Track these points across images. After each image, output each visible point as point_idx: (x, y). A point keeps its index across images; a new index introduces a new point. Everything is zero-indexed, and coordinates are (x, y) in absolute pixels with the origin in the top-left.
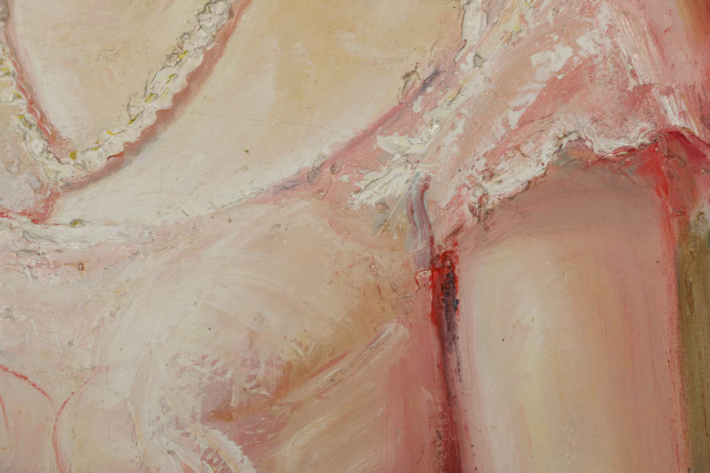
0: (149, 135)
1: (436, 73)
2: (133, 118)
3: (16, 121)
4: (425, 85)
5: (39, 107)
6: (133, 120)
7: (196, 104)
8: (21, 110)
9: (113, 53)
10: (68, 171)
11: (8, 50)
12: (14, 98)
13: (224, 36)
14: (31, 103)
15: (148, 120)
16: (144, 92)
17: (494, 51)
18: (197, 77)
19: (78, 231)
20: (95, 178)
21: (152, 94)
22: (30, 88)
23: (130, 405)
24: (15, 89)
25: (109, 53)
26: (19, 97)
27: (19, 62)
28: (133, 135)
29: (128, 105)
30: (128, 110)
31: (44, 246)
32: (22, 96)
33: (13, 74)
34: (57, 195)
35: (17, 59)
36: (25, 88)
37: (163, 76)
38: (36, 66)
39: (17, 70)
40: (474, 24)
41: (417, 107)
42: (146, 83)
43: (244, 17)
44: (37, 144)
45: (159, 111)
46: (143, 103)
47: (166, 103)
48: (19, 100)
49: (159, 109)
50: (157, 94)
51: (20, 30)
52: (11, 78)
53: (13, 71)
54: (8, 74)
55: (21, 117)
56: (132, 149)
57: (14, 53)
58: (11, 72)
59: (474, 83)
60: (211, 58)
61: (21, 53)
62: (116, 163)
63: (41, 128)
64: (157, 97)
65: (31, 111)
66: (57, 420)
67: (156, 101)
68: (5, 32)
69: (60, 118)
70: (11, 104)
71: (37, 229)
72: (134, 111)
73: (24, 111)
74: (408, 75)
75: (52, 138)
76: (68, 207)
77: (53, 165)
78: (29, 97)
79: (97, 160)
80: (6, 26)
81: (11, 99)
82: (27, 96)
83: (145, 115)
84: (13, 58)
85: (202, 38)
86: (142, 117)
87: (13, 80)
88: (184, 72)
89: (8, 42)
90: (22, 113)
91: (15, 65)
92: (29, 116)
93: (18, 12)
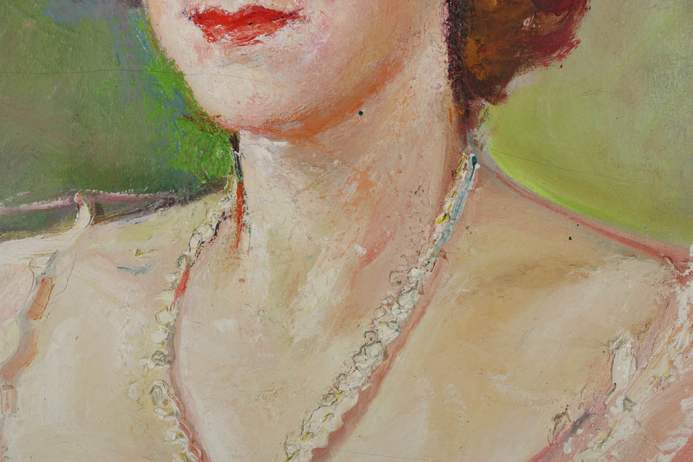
1: (586, 416)
2: (290, 456)
3: (178, 459)
4: (575, 426)
5: (200, 446)
6: (289, 459)
7: (351, 442)
8: (184, 449)
9: (272, 393)
11: (172, 391)
12: (177, 437)
13: (378, 377)
14: (193, 442)
15: (304, 459)
16: (301, 430)
17: (644, 395)
18: (352, 417)
21: (308, 433)
22: (192, 427)
24: (178, 429)
25: (267, 393)
26: (182, 436)
27: (183, 403)
29: (285, 444)
30: (285, 448)
32: (185, 436)
33: (177, 414)
35: (180, 399)
36: (188, 427)
37: (319, 414)
38: (198, 406)
39: (181, 411)
40: (623, 368)
41: (568, 448)
42: (303, 422)
43: (398, 359)
45: (316, 449)
46: (300, 442)
47: (322, 441)
48: (181, 440)
49: (315, 447)
50: (313, 433)
51: (185, 372)
52: (175, 418)
53: (177, 411)
54: (171, 414)
55: (183, 455)
57: (178, 393)
58: (175, 412)
59: (624, 426)
60: (366, 398)
61: (185, 394)
64: (313, 436)
65: (192, 449)
67: (312, 439)
68: (170, 374)
69: (220, 457)
70: (173, 443)
72: (291, 449)
73: (186, 450)
74: (558, 417)
78: (191, 436)
80: (171, 369)
81: (174, 438)
82: (188, 434)
83: (302, 453)
84: (177, 399)
85: (357, 379)
86: (298, 455)
87: (177, 420)
88: (339, 411)
89: (173, 384)
90: (184, 451)
91: (178, 405)
92: (190, 454)
93: (182, 354)
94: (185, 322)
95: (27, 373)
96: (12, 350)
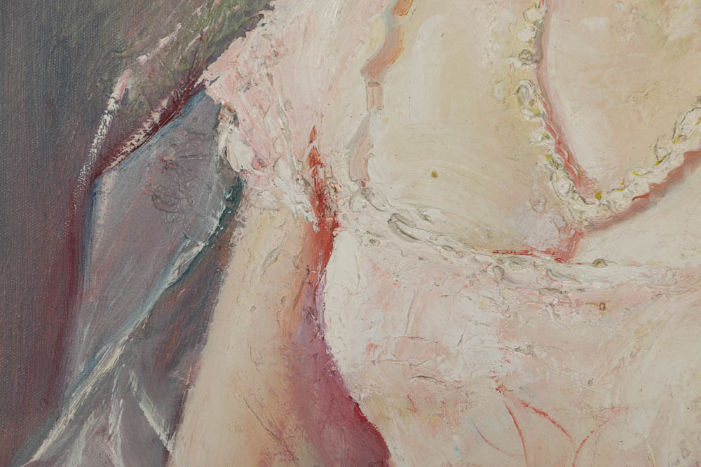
0: (676, 177)
2: (660, 159)
3: (544, 161)
5: (566, 148)
6: (660, 162)
8: (550, 150)
9: (643, 94)
10: (592, 211)
11: (539, 91)
12: (543, 139)
14: (559, 143)
15: (675, 162)
16: (673, 133)
19: (601, 271)
20: (619, 218)
21: (680, 136)
22: (559, 129)
23: (649, 446)
24: (544, 130)
25: (639, 94)
26: (548, 137)
27: (549, 103)
28: (659, 176)
29: (655, 147)
30: (656, 151)
31: (566, 284)
32: (551, 137)
33: (543, 115)
34: (581, 235)
35: (547, 99)
36: (554, 129)
37: (693, 117)
38: (566, 107)
39: (547, 112)
42: (675, 125)
44: (563, 184)
45: (687, 152)
46: (671, 145)
47: (695, 144)
48: (547, 141)
49: (687, 150)
50: (686, 136)
51: (552, 72)
52: (541, 119)
53: (544, 112)
54: (538, 115)
55: (549, 157)
56: (659, 190)
57: (545, 94)
58: (541, 113)
61: (552, 94)
62: (641, 204)
63: (567, 168)
64: (685, 139)
65: (559, 151)
66: (576, 458)
67: (684, 143)
68: (537, 73)
69: (588, 160)
70: (539, 145)
71: (561, 268)
72: (661, 153)
73: (553, 148)
75: (578, 179)
76: (592, 247)
77: (578, 205)
78: (557, 138)
79: (622, 201)
80: (538, 68)
81: (540, 139)
82: (555, 136)
83: (673, 156)
84: (543, 99)
86: (669, 157)
87: (543, 121)
89: (540, 84)
90: (550, 153)
91: (545, 105)
92: (556, 156)
93: (550, 55)
94: (554, 20)
95: (394, 71)
96: (379, 45)
